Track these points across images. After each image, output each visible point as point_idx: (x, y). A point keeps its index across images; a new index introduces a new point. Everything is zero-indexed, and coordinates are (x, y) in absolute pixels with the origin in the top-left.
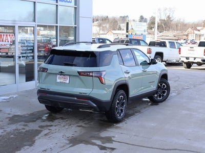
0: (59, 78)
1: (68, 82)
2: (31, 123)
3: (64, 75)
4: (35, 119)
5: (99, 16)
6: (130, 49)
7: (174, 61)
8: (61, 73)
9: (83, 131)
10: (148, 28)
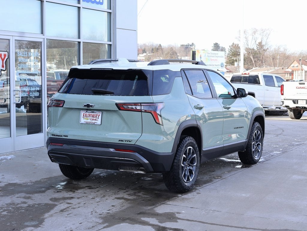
0: (85, 116)
1: (99, 122)
2: (36, 195)
3: (93, 110)
4: (43, 189)
5: (147, 44)
6: (202, 70)
7: (273, 108)
8: (88, 108)
9: (127, 205)
10: (227, 63)
